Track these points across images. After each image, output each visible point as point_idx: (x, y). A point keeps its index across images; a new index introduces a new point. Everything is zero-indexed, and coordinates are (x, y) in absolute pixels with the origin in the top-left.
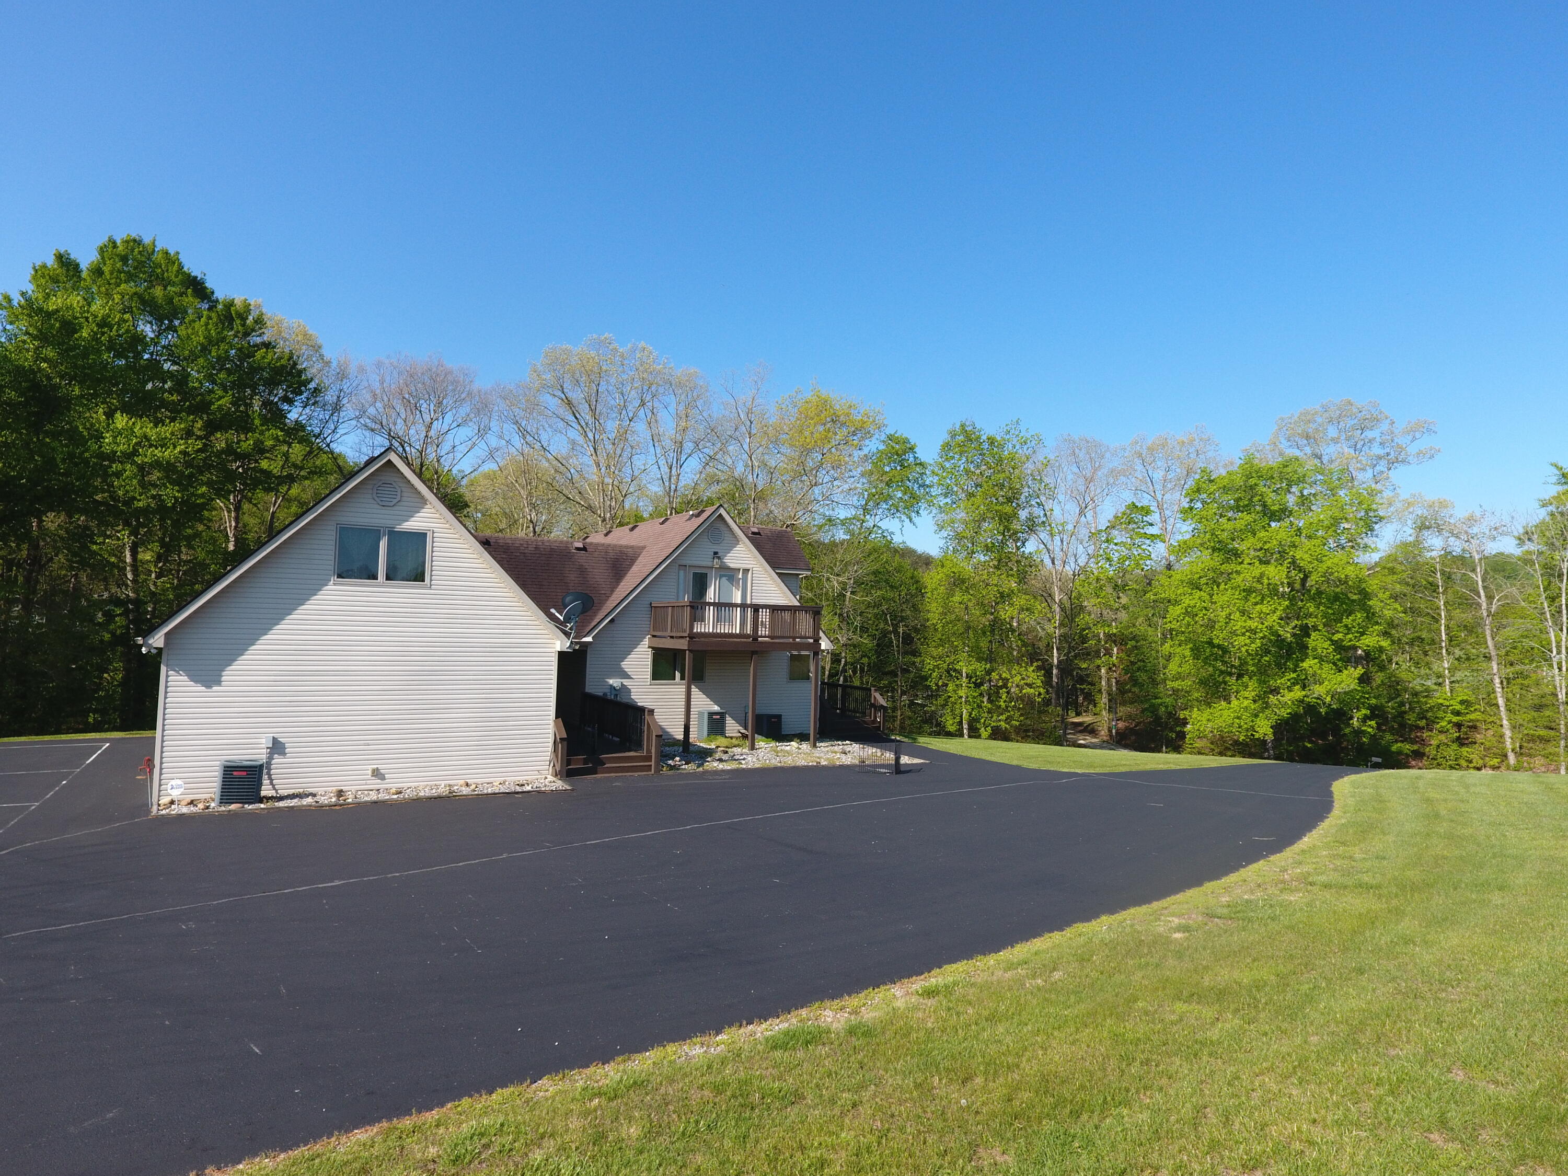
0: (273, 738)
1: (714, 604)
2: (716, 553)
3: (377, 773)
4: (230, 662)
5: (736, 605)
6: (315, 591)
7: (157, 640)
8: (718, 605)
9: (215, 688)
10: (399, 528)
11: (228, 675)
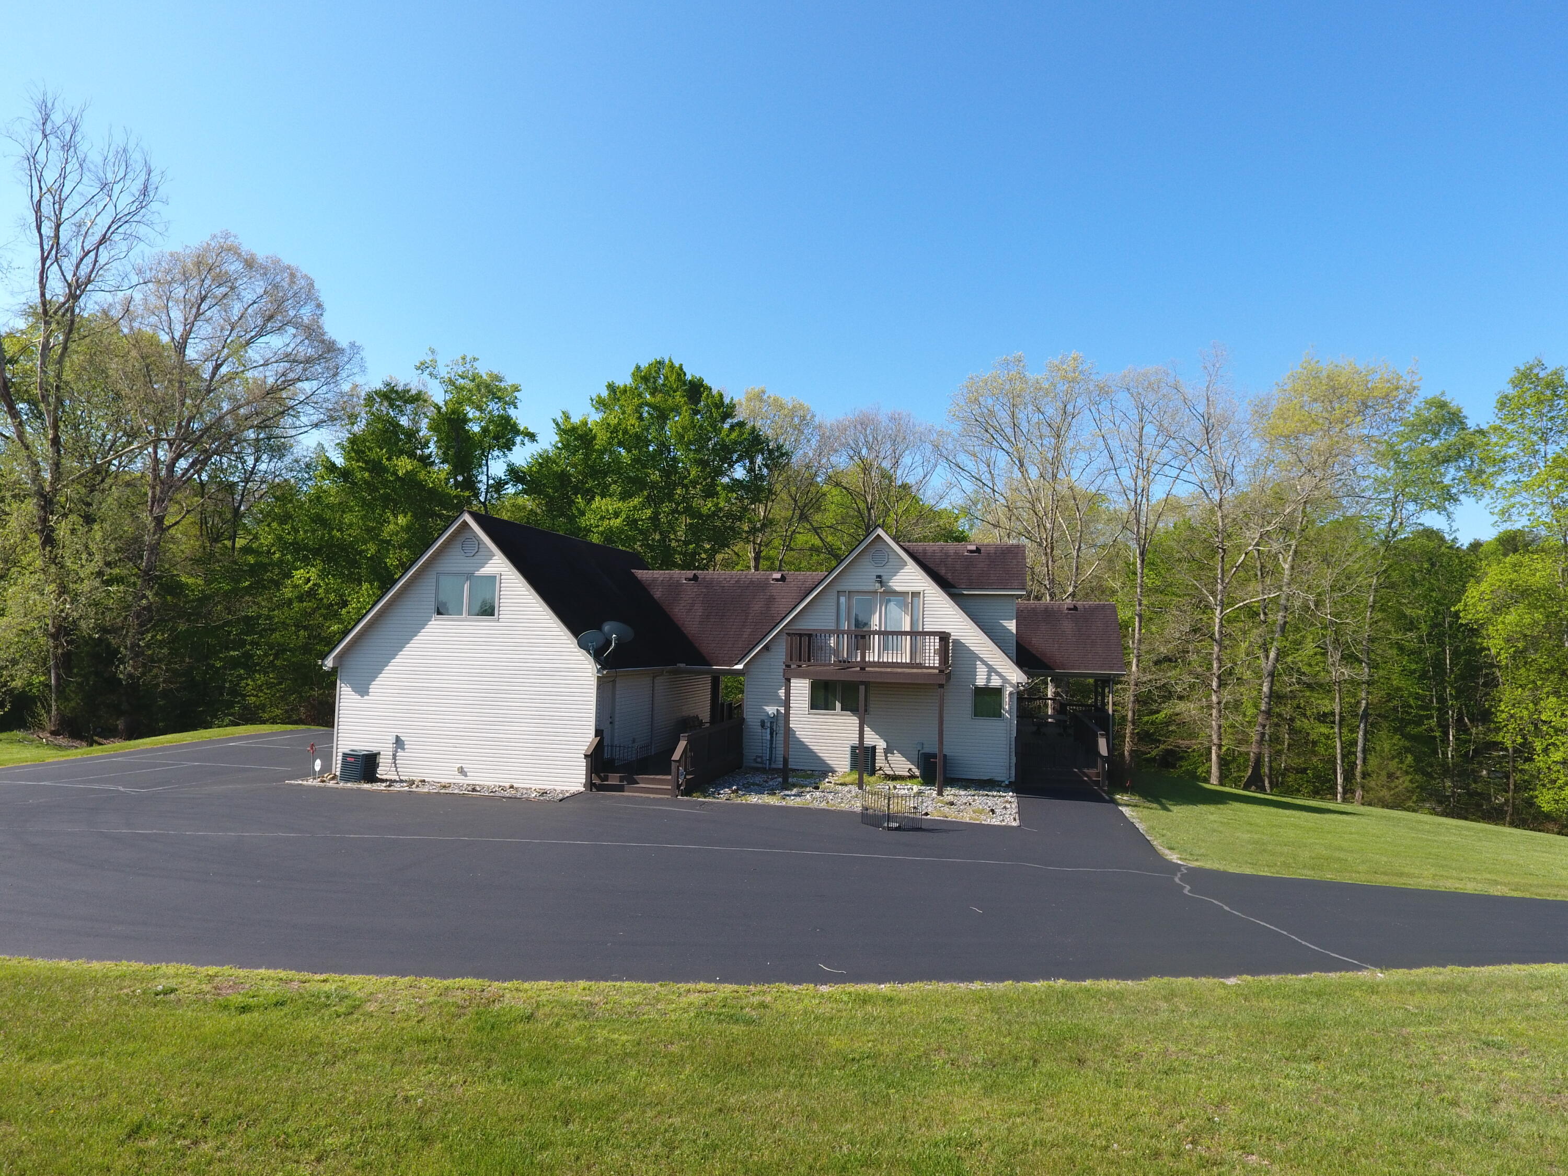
0: (397, 736)
1: (879, 633)
2: (879, 577)
3: (462, 771)
4: (374, 678)
5: (906, 633)
6: (423, 626)
7: (329, 663)
8: (884, 634)
9: (366, 697)
10: (477, 573)
11: (374, 687)
